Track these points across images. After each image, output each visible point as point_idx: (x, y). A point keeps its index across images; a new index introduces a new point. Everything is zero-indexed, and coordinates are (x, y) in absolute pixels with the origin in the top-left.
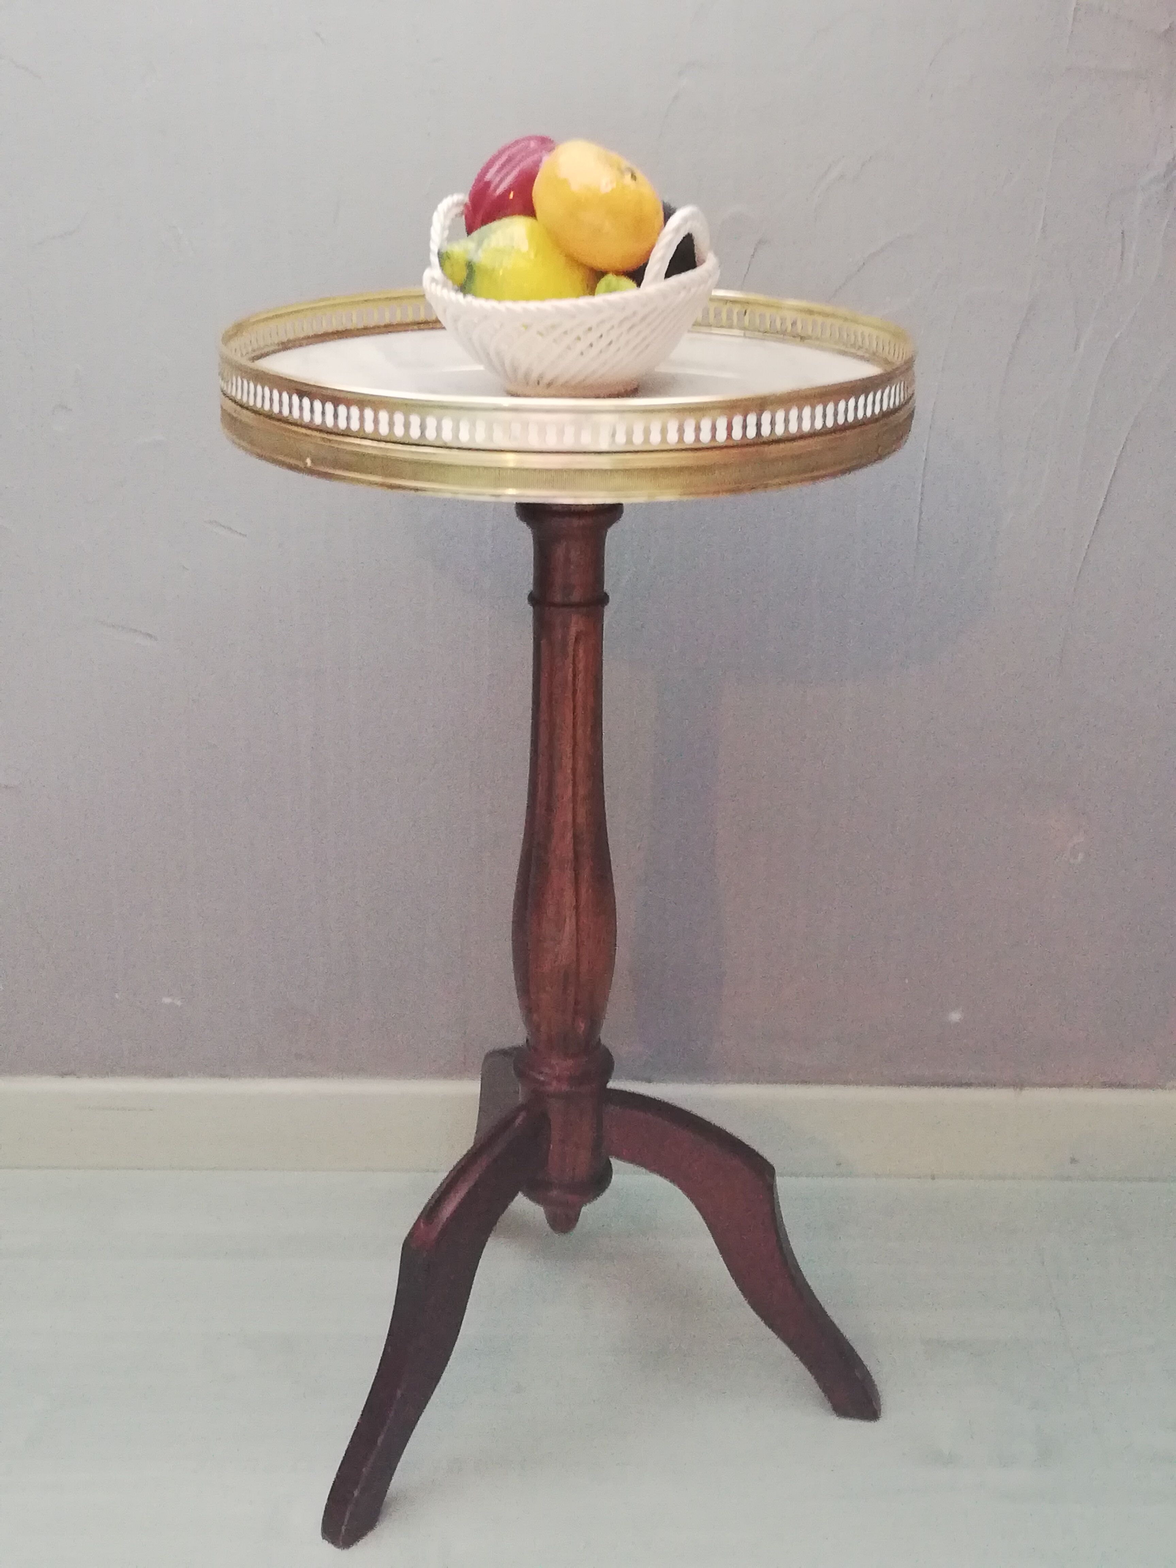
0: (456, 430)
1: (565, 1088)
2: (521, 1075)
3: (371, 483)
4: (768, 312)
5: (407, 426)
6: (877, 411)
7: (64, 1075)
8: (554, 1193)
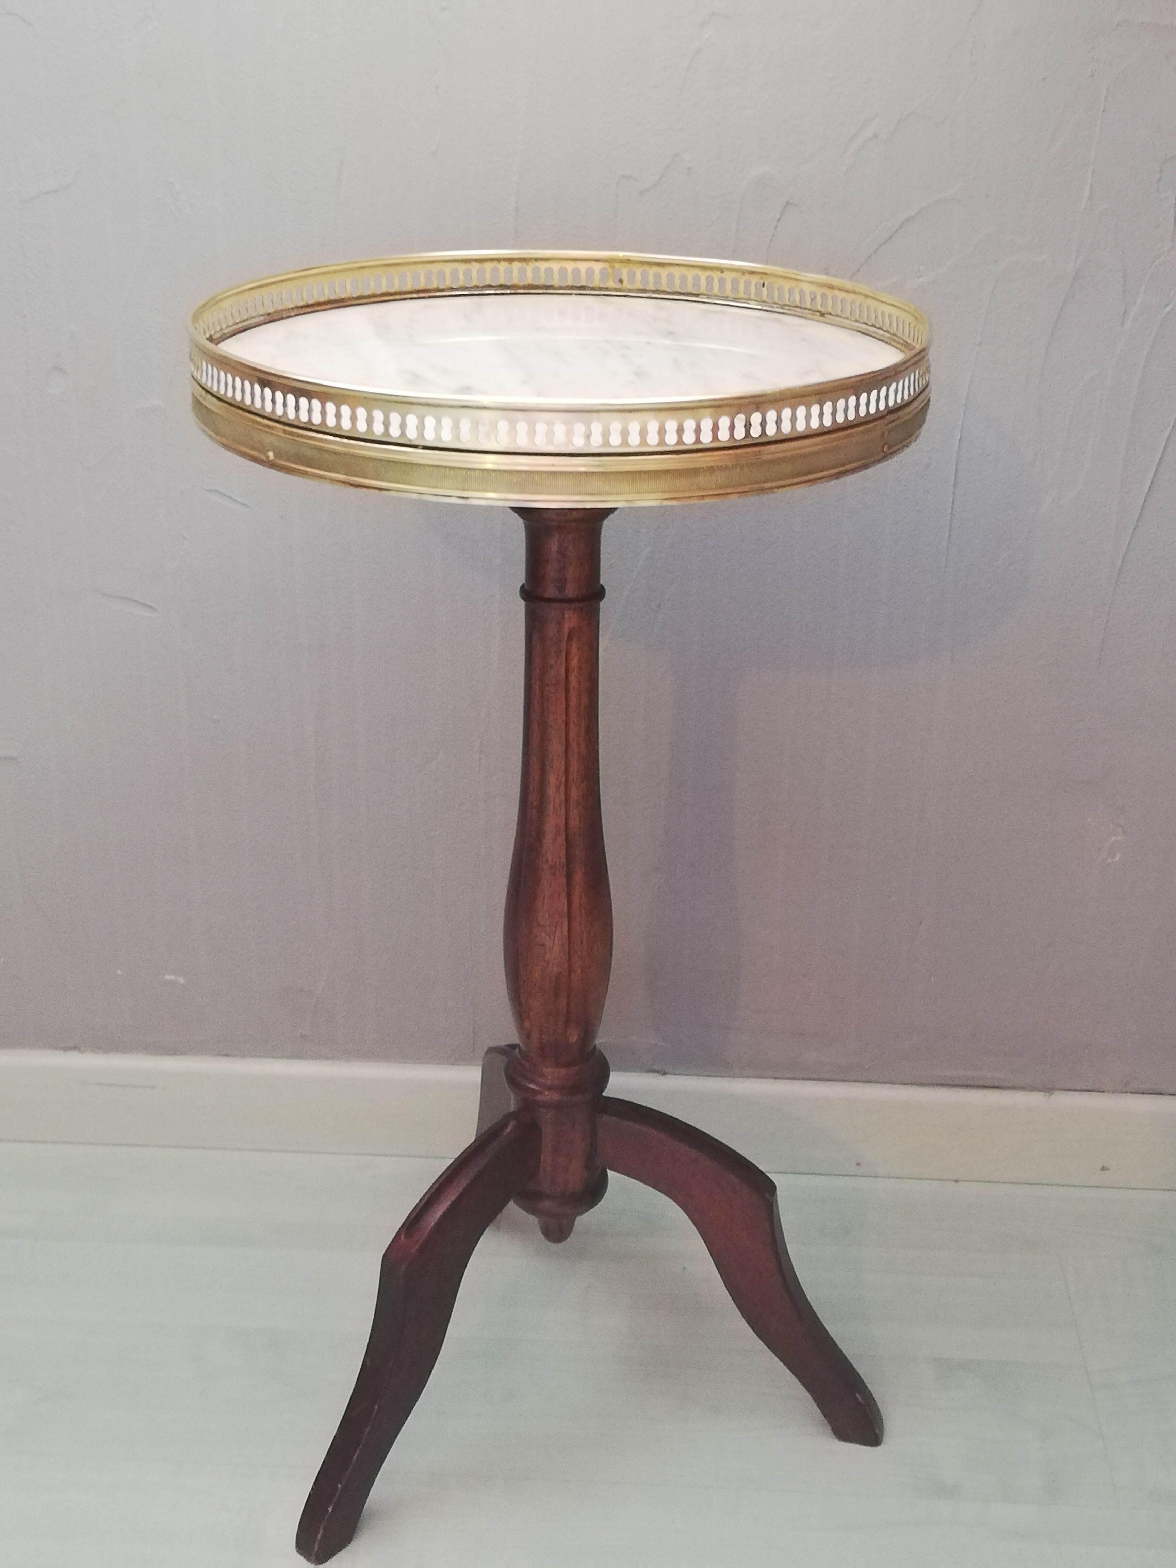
0: (421, 427)
1: (556, 1097)
2: (512, 1082)
3: (333, 480)
4: (787, 285)
5: (370, 421)
6: (882, 407)
7: (66, 1049)
8: (546, 1204)
